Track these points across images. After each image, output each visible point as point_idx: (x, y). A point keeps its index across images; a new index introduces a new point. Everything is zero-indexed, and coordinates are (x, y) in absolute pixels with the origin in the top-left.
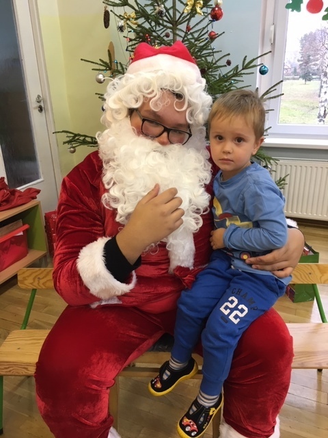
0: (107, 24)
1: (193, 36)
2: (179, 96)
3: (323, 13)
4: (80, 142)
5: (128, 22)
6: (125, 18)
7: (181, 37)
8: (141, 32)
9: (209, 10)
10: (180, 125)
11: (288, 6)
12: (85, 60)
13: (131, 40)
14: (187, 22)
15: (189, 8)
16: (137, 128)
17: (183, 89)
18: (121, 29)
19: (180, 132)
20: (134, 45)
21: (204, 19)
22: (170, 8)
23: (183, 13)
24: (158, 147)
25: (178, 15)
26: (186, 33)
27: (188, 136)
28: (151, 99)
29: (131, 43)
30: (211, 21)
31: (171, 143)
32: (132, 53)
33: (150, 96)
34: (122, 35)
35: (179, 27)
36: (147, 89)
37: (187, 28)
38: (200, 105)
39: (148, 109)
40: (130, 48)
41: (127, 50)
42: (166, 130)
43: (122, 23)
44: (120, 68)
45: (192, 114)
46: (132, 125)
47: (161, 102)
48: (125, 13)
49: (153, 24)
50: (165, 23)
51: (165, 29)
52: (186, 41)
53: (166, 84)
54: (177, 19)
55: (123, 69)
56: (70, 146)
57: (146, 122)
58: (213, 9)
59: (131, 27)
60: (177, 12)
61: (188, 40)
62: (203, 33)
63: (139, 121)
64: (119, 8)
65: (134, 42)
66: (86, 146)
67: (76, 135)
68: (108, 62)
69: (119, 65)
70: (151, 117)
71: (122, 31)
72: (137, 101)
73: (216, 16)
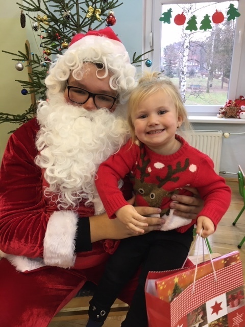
0: (23, 24)
3: (186, 25)
5: (41, 23)
6: (38, 20)
9: (106, 18)
10: (104, 92)
11: (161, 19)
12: (5, 52)
13: (44, 38)
14: (88, 26)
15: (90, 14)
17: (101, 58)
18: (35, 28)
21: (102, 24)
22: (74, 15)
23: (85, 19)
28: (73, 70)
29: (44, 41)
31: (98, 108)
32: (45, 49)
34: (36, 33)
35: (83, 29)
36: (71, 63)
38: (122, 73)
41: (41, 46)
43: (36, 24)
44: (36, 59)
47: (82, 71)
48: (38, 16)
49: (61, 26)
50: (71, 26)
51: (72, 30)
54: (81, 23)
59: (43, 28)
60: (80, 18)
64: (33, 12)
65: (47, 40)
69: (35, 56)
71: (36, 30)
73: (111, 22)
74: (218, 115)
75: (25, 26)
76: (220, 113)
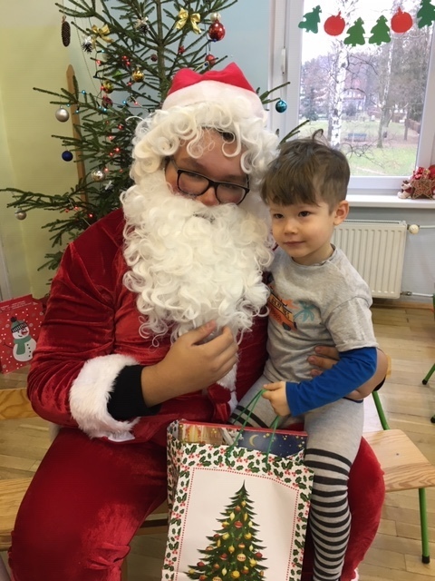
0: (66, 40)
1: (184, 60)
2: (228, 136)
3: (345, 35)
4: (32, 204)
5: (98, 39)
6: (92, 32)
7: (170, 60)
8: (116, 53)
9: (208, 27)
10: (232, 177)
11: (302, 25)
12: (39, 90)
13: (102, 63)
14: (179, 41)
15: (182, 23)
16: (172, 183)
17: (232, 125)
18: (88, 47)
19: (235, 188)
20: (106, 69)
21: (201, 38)
22: (154, 23)
23: (172, 29)
24: (202, 209)
25: (165, 32)
26: (178, 55)
27: (244, 191)
28: (188, 142)
29: (102, 68)
30: (209, 41)
31: (221, 202)
32: (104, 82)
33: (186, 138)
34: (88, 55)
35: (167, 47)
36: (184, 129)
37: (179, 49)
38: (260, 147)
39: (185, 157)
40: (101, 75)
41: (96, 77)
42: (211, 184)
43: (88, 40)
44: (89, 101)
45: (249, 161)
46: (167, 180)
47: (202, 145)
48: (94, 26)
49: (130, 42)
50: (149, 43)
51: (147, 48)
52: (177, 66)
53: (210, 120)
54: (164, 37)
55: (94, 102)
56: (17, 209)
57: (183, 175)
58: (212, 26)
59: (100, 46)
60: (164, 28)
61: (179, 65)
62: (198, 56)
63: (173, 172)
64: (84, 19)
65: (107, 66)
66: (42, 209)
67: (26, 194)
68: (73, 92)
69: (88, 97)
70: (192, 168)
71: (89, 51)
72: (171, 145)
73: (216, 35)
74: (399, 193)
75: (69, 42)
76: (403, 191)
